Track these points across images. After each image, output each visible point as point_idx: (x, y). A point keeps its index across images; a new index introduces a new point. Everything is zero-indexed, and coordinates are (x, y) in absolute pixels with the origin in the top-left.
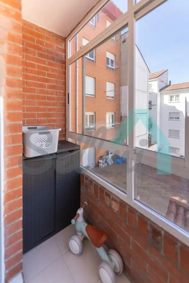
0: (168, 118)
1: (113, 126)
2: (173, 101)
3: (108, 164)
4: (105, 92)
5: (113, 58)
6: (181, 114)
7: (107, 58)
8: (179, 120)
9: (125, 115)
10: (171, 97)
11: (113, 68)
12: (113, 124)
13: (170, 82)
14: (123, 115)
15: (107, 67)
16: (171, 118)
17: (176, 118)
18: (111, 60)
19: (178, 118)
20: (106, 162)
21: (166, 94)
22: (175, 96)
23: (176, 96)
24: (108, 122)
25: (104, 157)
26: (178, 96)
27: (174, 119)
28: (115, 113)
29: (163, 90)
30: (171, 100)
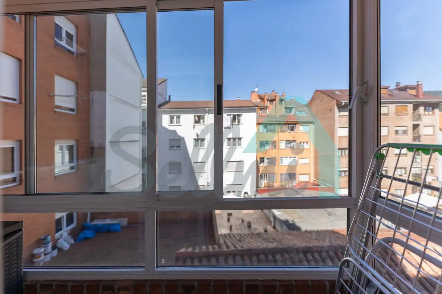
0: (168, 147)
1: (72, 168)
2: (174, 123)
3: (60, 250)
4: (52, 97)
5: (72, 31)
6: (182, 141)
7: (56, 24)
8: (180, 149)
9: (100, 144)
10: (172, 118)
11: (74, 49)
12: (72, 165)
13: (170, 97)
14: (96, 145)
15: (57, 45)
16: (171, 147)
17: (177, 147)
18: (67, 32)
19: (179, 147)
20: (54, 248)
21: (165, 113)
22: (175, 117)
23: (177, 118)
24: (60, 161)
25: (49, 238)
26: (179, 117)
27: (175, 148)
28: (77, 141)
29: (162, 107)
30: (171, 123)
